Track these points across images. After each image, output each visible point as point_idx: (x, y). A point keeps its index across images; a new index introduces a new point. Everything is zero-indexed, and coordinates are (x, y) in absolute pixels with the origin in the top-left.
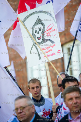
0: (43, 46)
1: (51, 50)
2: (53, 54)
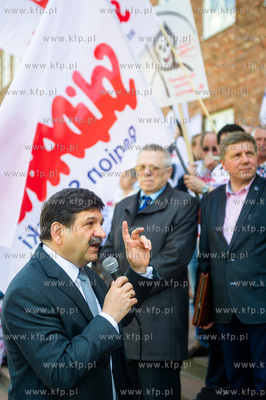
0: (174, 73)
1: (187, 83)
2: (191, 91)
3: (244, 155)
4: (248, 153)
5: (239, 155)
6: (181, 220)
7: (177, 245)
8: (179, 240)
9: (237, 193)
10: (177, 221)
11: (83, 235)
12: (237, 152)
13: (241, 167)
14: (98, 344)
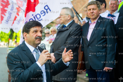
3: (92, 10)
4: (93, 9)
5: (90, 10)
6: (72, 33)
7: (69, 42)
8: (70, 40)
9: (92, 23)
10: (71, 33)
11: (33, 36)
12: (89, 9)
13: (91, 14)
14: (32, 71)
